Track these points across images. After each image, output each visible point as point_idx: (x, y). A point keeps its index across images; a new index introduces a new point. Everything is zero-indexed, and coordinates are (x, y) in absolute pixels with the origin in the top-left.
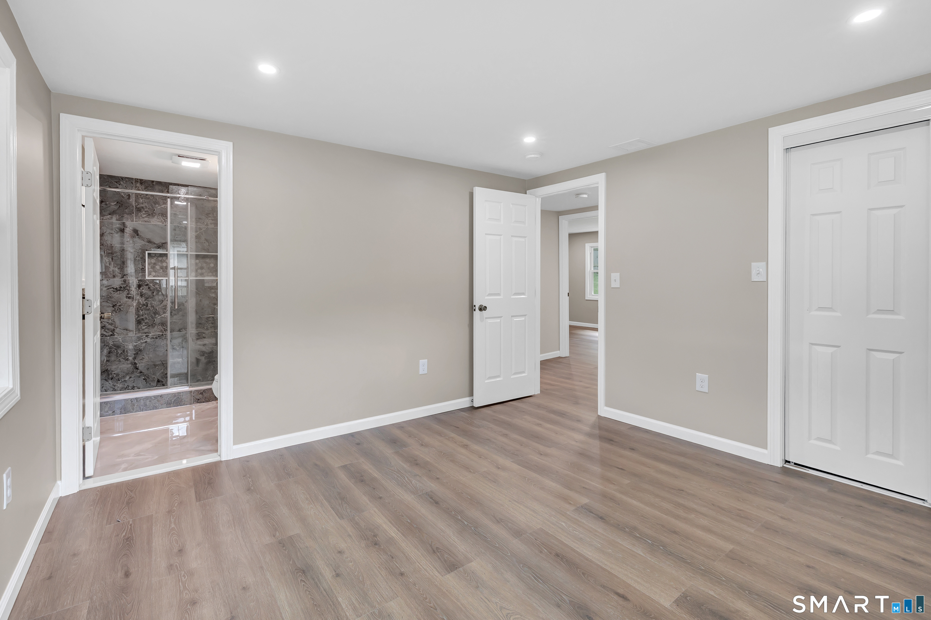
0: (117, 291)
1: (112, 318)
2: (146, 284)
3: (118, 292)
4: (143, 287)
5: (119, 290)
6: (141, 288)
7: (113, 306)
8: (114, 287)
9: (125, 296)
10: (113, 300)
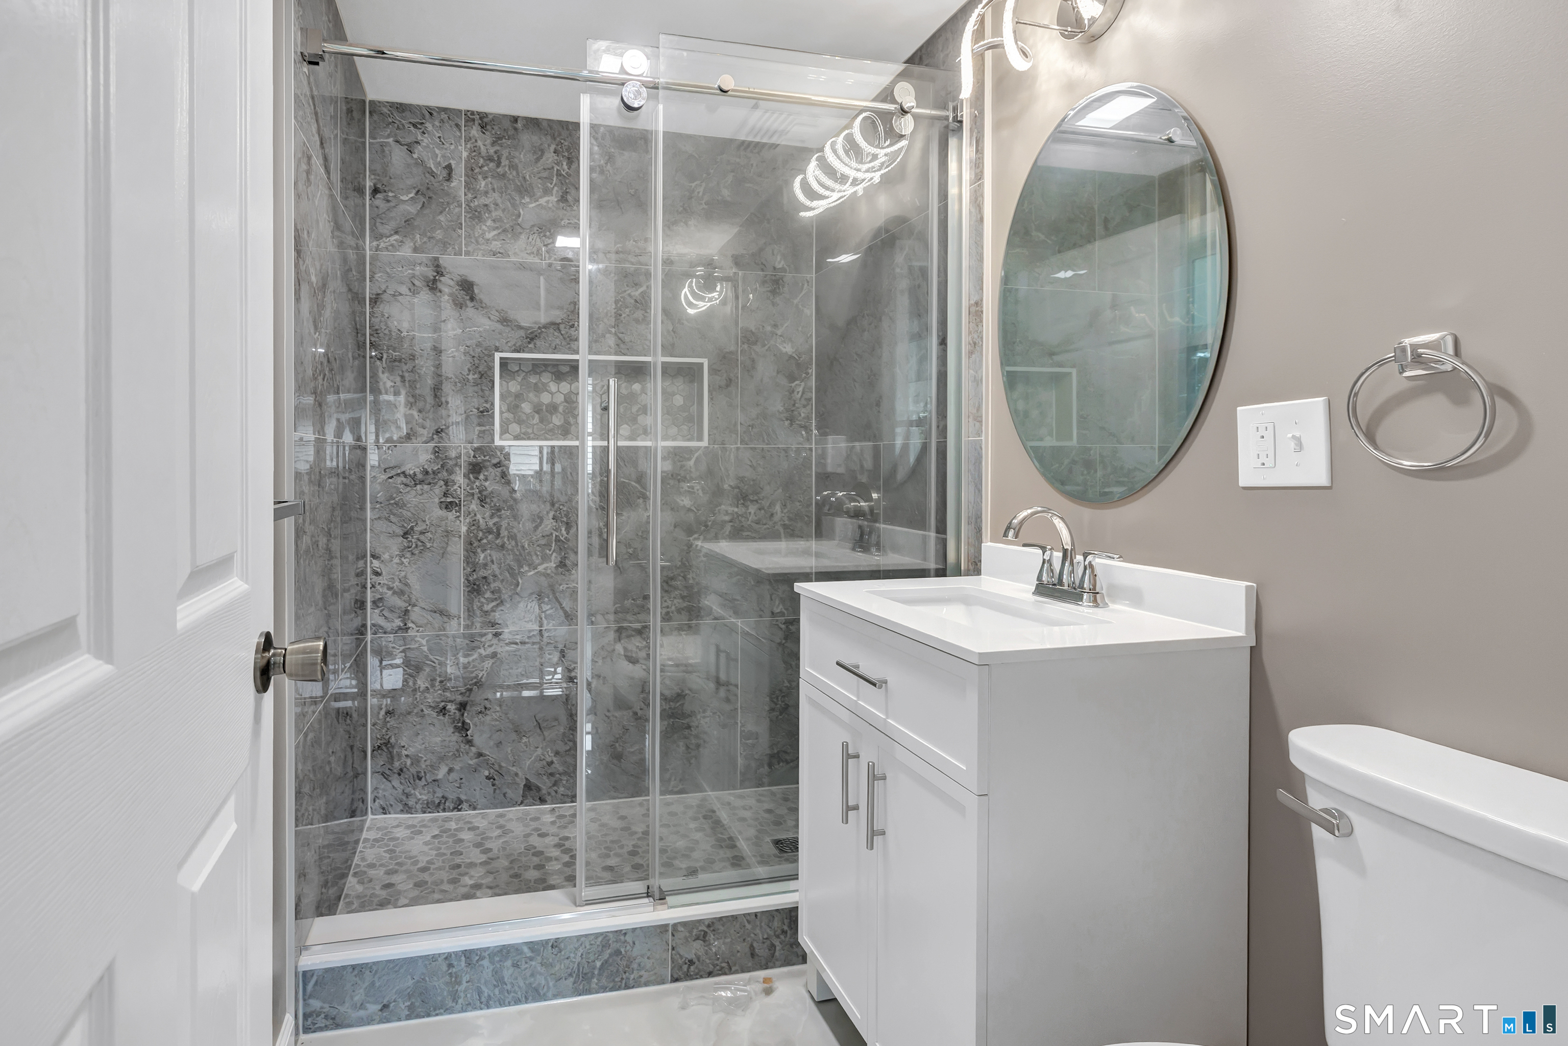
0: (416, 485)
1: (403, 574)
2: (495, 461)
3: (419, 487)
4: (486, 473)
5: (422, 482)
6: (481, 477)
7: (405, 535)
8: (407, 473)
9: (437, 500)
10: (404, 512)
